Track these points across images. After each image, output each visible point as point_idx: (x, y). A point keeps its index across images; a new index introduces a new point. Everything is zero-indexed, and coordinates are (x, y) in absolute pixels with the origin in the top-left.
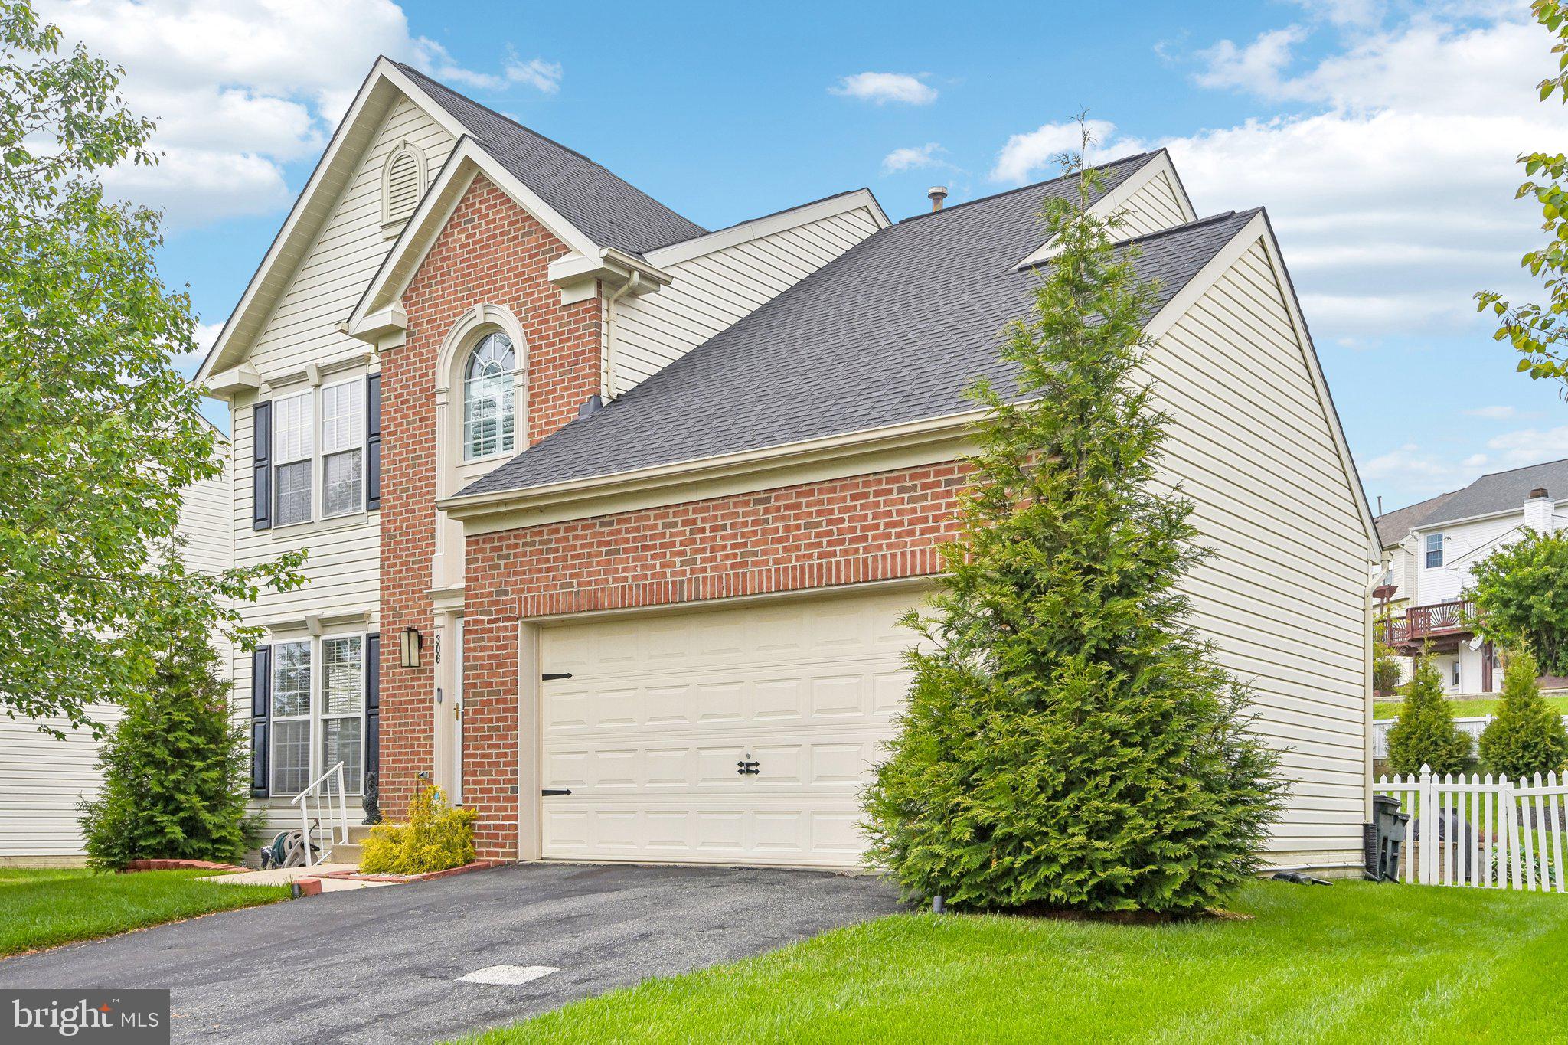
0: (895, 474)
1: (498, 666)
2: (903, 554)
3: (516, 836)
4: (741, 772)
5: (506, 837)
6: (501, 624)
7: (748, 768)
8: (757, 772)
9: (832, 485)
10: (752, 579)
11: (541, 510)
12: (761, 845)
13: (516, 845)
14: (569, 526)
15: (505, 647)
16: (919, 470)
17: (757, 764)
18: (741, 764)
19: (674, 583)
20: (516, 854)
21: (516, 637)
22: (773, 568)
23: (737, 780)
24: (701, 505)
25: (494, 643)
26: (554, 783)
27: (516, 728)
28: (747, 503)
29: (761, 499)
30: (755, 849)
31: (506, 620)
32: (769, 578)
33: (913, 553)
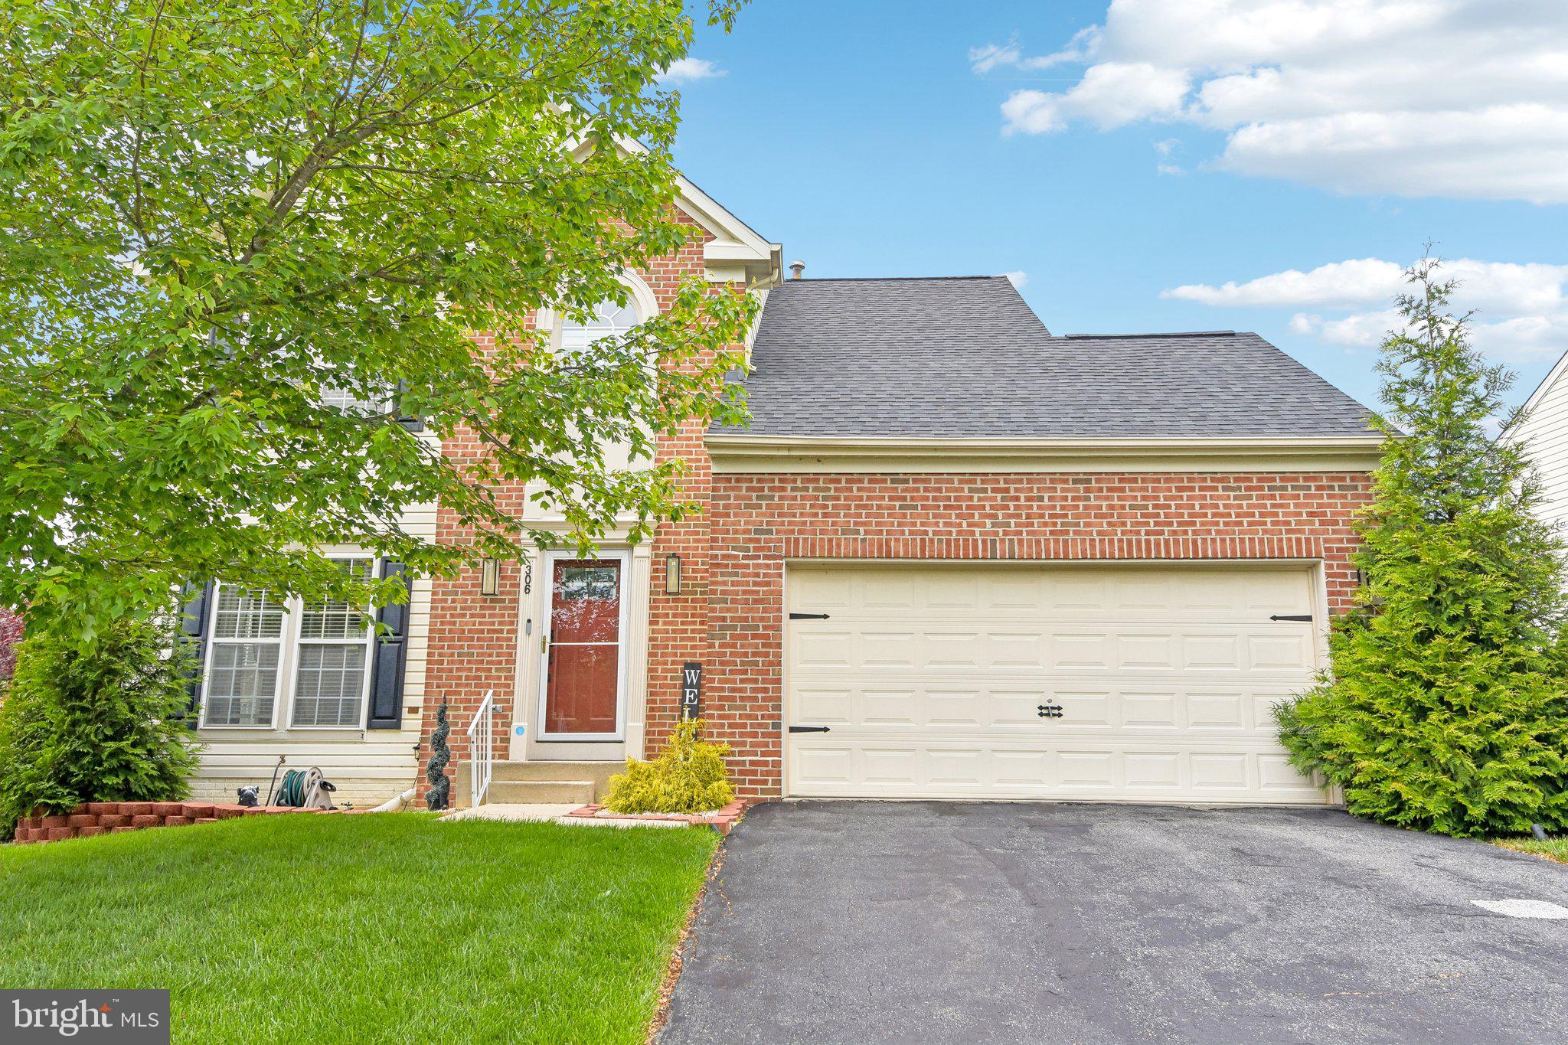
0: (1219, 476)
1: (756, 601)
2: (1233, 540)
3: (779, 773)
4: (1041, 715)
5: (768, 773)
6: (761, 561)
7: (1049, 711)
8: (1060, 715)
9: (1156, 477)
10: (1075, 545)
11: (819, 460)
12: (1066, 782)
13: (779, 782)
14: (851, 478)
15: (768, 584)
16: (1242, 475)
17: (1059, 708)
18: (1041, 708)
19: (984, 542)
20: (779, 792)
21: (780, 576)
22: (1097, 539)
23: (1039, 722)
24: (1012, 477)
25: (751, 579)
26: (805, 720)
27: (779, 664)
28: (1066, 481)
29: (1084, 479)
30: (1061, 786)
31: (766, 557)
32: (1093, 546)
33: (1242, 540)
